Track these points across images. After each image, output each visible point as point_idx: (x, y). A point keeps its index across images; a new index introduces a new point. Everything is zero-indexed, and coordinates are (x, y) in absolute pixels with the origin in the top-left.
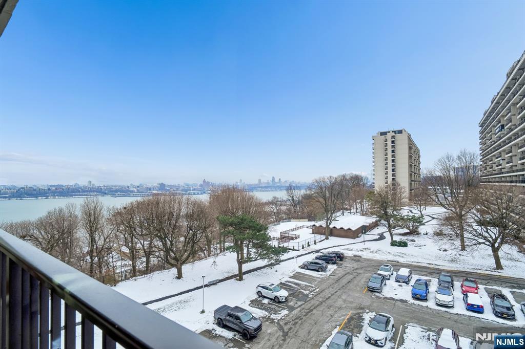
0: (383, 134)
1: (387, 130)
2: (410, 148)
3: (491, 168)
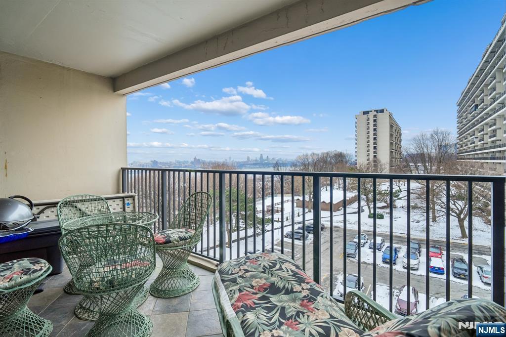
0: (365, 113)
2: (391, 127)
3: (466, 145)
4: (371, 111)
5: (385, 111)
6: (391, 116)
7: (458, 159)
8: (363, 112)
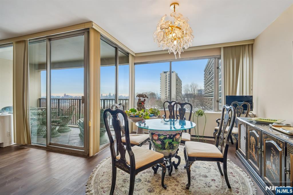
0: (165, 72)
1: (167, 71)
2: (177, 80)
3: (209, 89)
4: (168, 72)
5: (174, 72)
6: (177, 75)
7: (204, 97)
8: (164, 72)
